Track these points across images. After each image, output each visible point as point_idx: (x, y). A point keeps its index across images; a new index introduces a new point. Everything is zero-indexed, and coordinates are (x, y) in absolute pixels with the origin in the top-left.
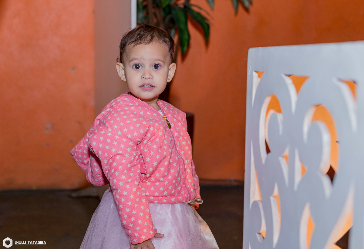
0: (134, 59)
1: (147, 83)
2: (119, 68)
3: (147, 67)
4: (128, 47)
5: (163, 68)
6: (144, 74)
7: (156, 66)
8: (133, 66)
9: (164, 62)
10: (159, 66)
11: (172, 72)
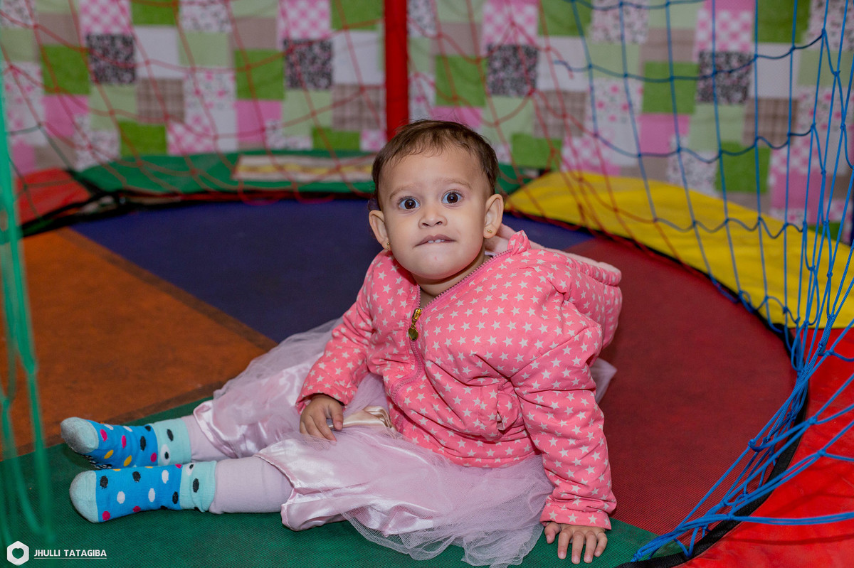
0: (399, 190)
1: (434, 235)
2: (377, 223)
3: (431, 200)
4: (386, 168)
5: (469, 199)
6: (424, 216)
7: (453, 198)
8: (399, 204)
9: (469, 187)
10: (459, 196)
11: (496, 215)
